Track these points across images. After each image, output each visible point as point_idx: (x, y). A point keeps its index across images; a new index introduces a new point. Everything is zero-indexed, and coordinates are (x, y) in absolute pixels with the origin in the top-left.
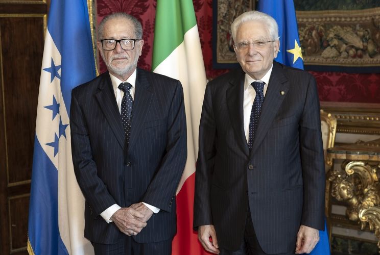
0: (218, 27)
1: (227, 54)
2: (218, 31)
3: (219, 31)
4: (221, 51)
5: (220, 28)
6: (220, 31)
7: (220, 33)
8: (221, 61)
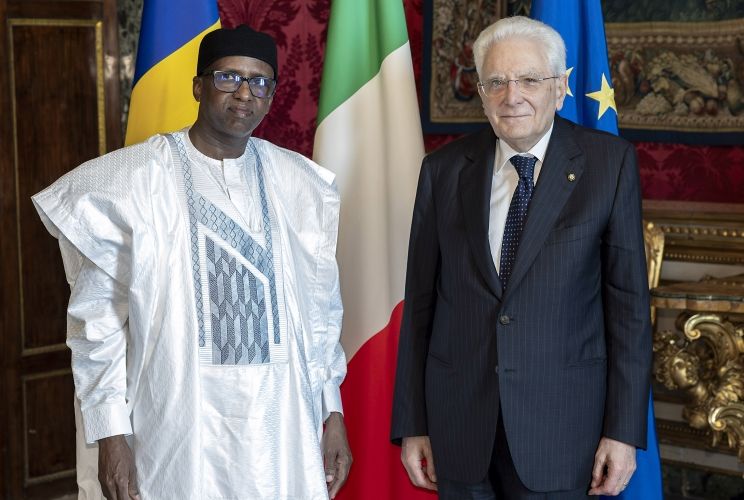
0: (434, 53)
1: (450, 105)
2: (433, 59)
3: (435, 59)
4: (439, 99)
5: (438, 54)
6: (438, 59)
7: (438, 63)
8: (438, 117)
